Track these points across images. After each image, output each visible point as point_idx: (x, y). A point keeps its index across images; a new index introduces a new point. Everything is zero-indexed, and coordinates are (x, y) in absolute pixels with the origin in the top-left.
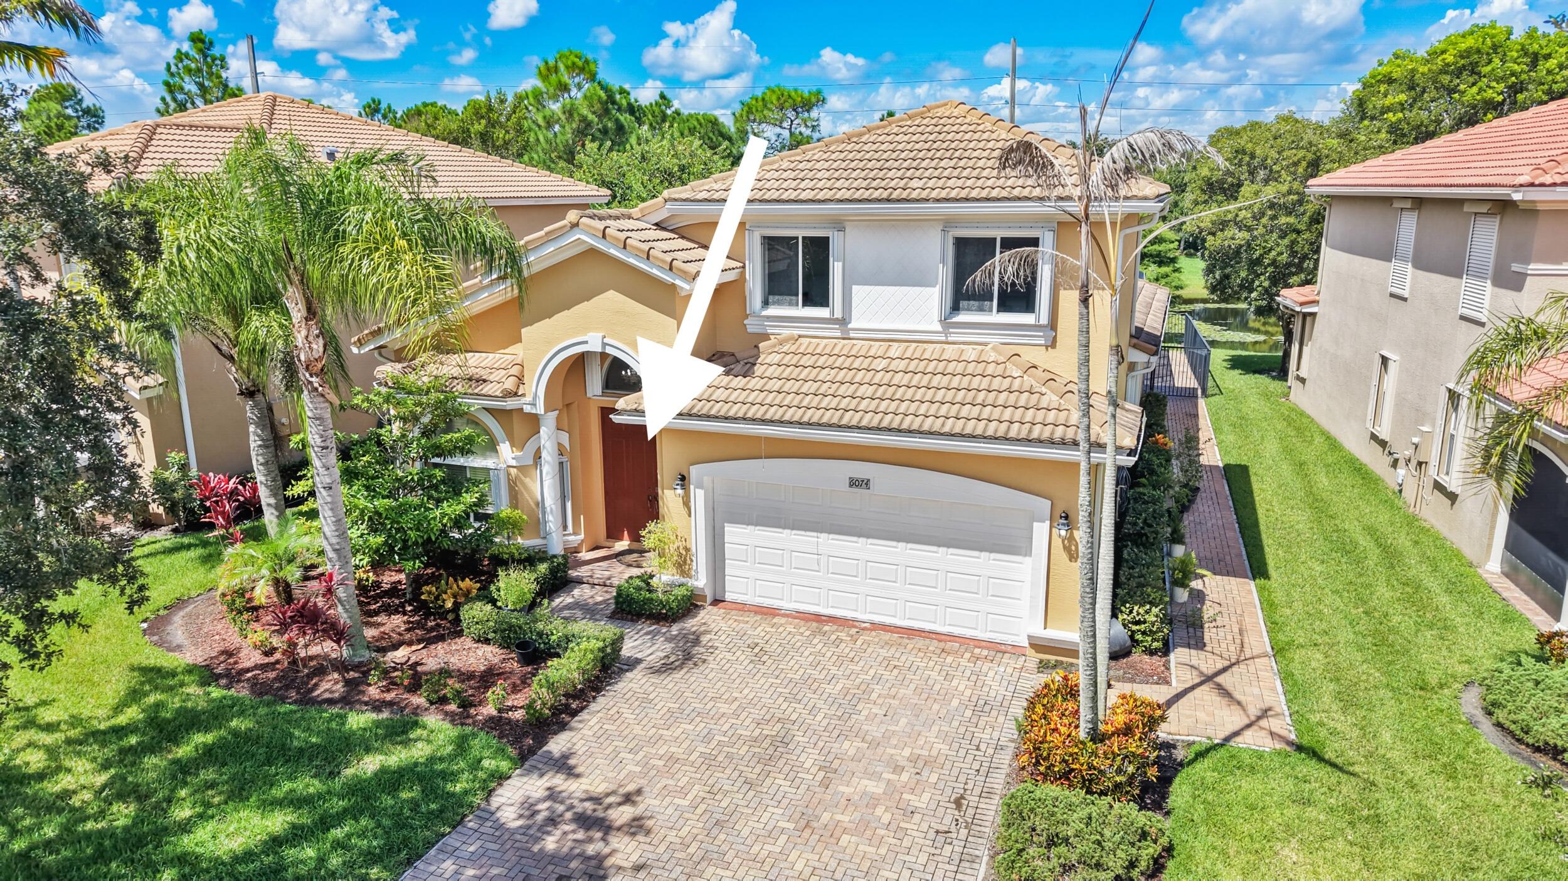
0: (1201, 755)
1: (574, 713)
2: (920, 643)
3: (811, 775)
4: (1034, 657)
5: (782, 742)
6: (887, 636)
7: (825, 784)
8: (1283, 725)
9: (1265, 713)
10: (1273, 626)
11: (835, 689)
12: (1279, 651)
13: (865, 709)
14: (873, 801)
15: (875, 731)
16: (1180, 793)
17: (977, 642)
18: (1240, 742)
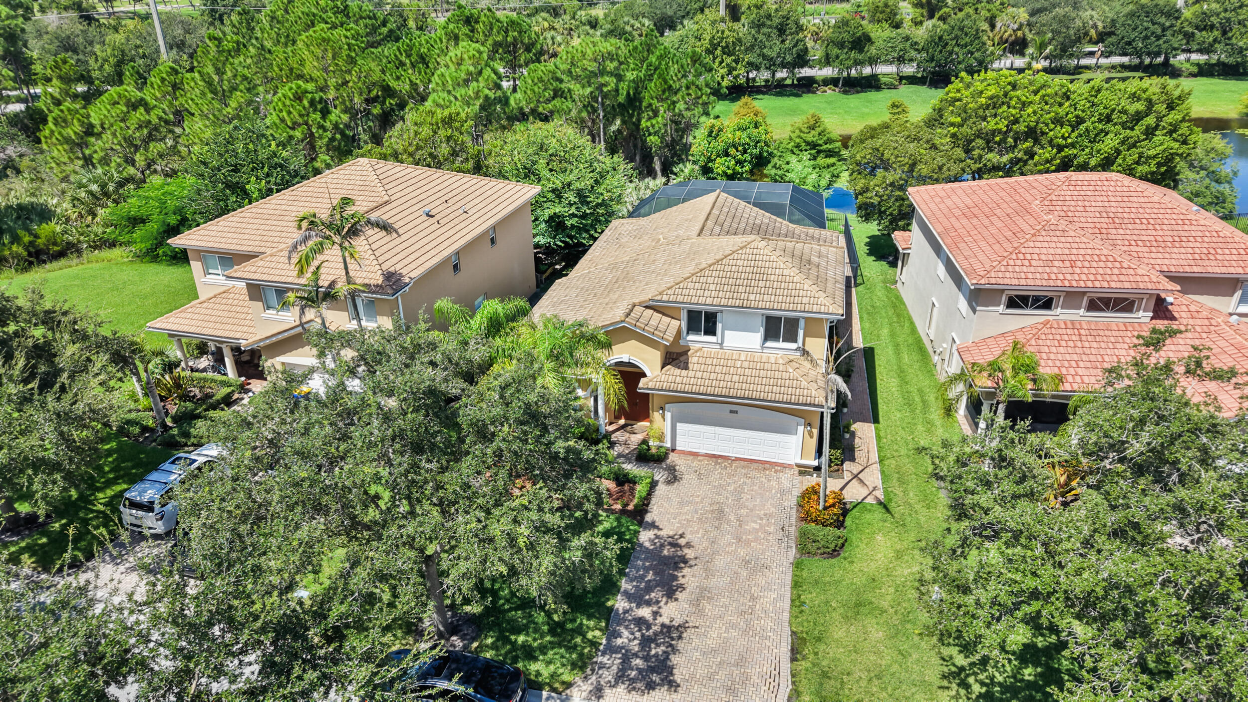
0: (854, 507)
1: (647, 505)
2: (755, 465)
3: (735, 523)
4: (797, 469)
5: (721, 511)
6: (743, 463)
7: (740, 526)
8: (879, 494)
9: (875, 489)
10: (880, 449)
11: (731, 488)
12: (881, 461)
13: (745, 497)
14: (757, 530)
15: (750, 505)
16: (848, 521)
17: (776, 464)
18: (866, 501)
